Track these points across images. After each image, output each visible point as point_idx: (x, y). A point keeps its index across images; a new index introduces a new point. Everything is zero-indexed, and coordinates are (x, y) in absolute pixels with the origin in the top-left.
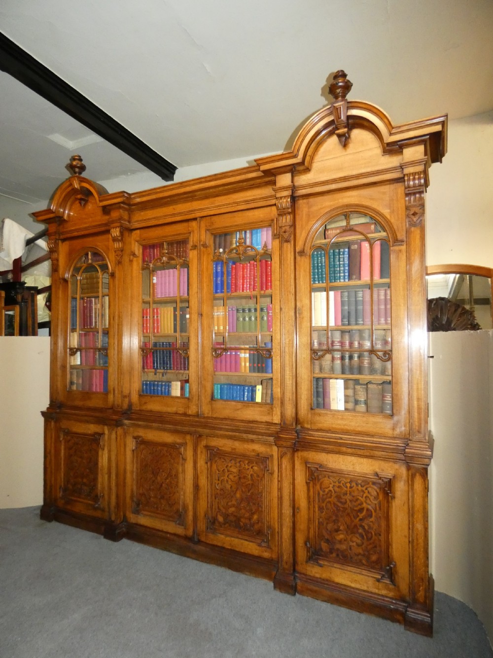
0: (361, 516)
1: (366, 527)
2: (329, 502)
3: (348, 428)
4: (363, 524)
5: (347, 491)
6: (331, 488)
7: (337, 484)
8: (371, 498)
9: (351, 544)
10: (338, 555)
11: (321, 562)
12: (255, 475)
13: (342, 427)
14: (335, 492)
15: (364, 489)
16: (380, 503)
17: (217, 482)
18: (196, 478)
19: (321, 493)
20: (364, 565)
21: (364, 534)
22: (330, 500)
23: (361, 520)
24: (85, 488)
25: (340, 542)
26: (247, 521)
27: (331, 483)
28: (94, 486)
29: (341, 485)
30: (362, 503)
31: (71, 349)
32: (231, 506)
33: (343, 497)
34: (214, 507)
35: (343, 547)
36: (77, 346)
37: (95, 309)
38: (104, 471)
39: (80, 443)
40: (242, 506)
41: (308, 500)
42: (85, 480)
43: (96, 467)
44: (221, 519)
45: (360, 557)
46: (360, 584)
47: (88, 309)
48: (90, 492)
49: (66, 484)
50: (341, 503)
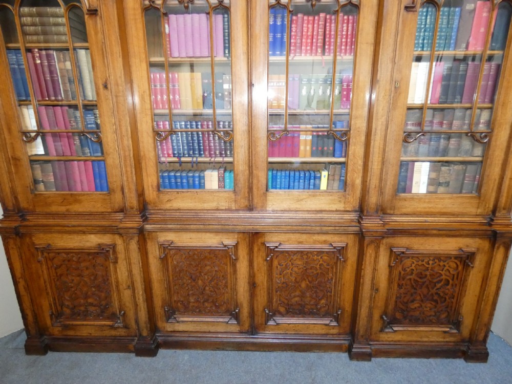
0: (438, 286)
1: (442, 294)
2: (410, 279)
3: (434, 210)
4: (439, 292)
5: (428, 268)
6: (413, 267)
7: (420, 263)
8: (451, 270)
9: (425, 309)
10: (411, 320)
12: (325, 264)
13: (427, 210)
14: (417, 270)
15: (445, 264)
16: (458, 274)
17: (278, 276)
18: (252, 276)
19: (403, 272)
20: (434, 323)
21: (438, 299)
22: (411, 277)
23: (437, 289)
24: (92, 309)
25: (415, 309)
26: (313, 307)
27: (414, 263)
28: (107, 304)
29: (424, 263)
30: (441, 275)
31: (25, 133)
32: (295, 297)
33: (423, 273)
34: (275, 300)
35: (417, 313)
36: (36, 129)
37: (61, 70)
38: (121, 287)
39: (74, 259)
40: (308, 294)
41: (390, 281)
42: (90, 300)
43: (107, 283)
44: (282, 310)
45: (431, 318)
46: (429, 338)
47: (46, 70)
48: (103, 312)
49: (59, 308)
50: (421, 278)
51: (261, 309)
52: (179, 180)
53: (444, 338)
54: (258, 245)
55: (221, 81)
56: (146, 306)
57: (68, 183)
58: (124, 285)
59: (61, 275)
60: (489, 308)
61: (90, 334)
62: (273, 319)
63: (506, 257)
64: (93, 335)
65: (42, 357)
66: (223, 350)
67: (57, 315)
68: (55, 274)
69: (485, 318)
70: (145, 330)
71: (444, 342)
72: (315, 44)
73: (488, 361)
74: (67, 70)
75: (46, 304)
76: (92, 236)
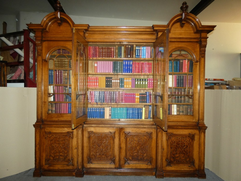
0: (184, 147)
1: (186, 151)
2: (174, 145)
3: (179, 120)
4: (185, 150)
5: (180, 141)
6: (175, 140)
7: (177, 139)
8: (188, 141)
9: (181, 157)
10: (176, 162)
11: (171, 165)
12: (145, 140)
13: (177, 120)
14: (176, 141)
15: (185, 139)
16: (190, 143)
17: (129, 145)
18: (120, 144)
19: (171, 142)
20: (185, 163)
21: (185, 153)
22: (174, 144)
23: (184, 149)
24: (61, 157)
25: (177, 157)
26: (142, 157)
27: (175, 139)
28: (67, 156)
29: (178, 139)
30: (185, 143)
31: (49, 94)
32: (135, 153)
33: (178, 143)
34: (128, 154)
35: (178, 159)
36: (52, 93)
37: (64, 75)
38: (73, 148)
39: (58, 137)
40: (139, 152)
41: (168, 146)
42: (61, 154)
43: (68, 147)
44: (131, 158)
45: (184, 160)
46: (184, 169)
47: (59, 75)
48: (65, 159)
49: (49, 157)
50: (178, 145)
51: (123, 158)
52: (96, 110)
53: (189, 169)
54: (122, 132)
55: (111, 79)
56: (82, 155)
57: (59, 111)
58: (74, 147)
59: (52, 144)
60: (203, 156)
61: (59, 168)
62: (128, 162)
63: (205, 136)
64: (60, 169)
65: (39, 178)
66: (109, 175)
67: (47, 160)
68: (50, 143)
69: (202, 160)
70: (80, 166)
71: (189, 170)
72: (139, 70)
73: (206, 178)
74: (66, 76)
75: (44, 155)
76: (66, 129)
